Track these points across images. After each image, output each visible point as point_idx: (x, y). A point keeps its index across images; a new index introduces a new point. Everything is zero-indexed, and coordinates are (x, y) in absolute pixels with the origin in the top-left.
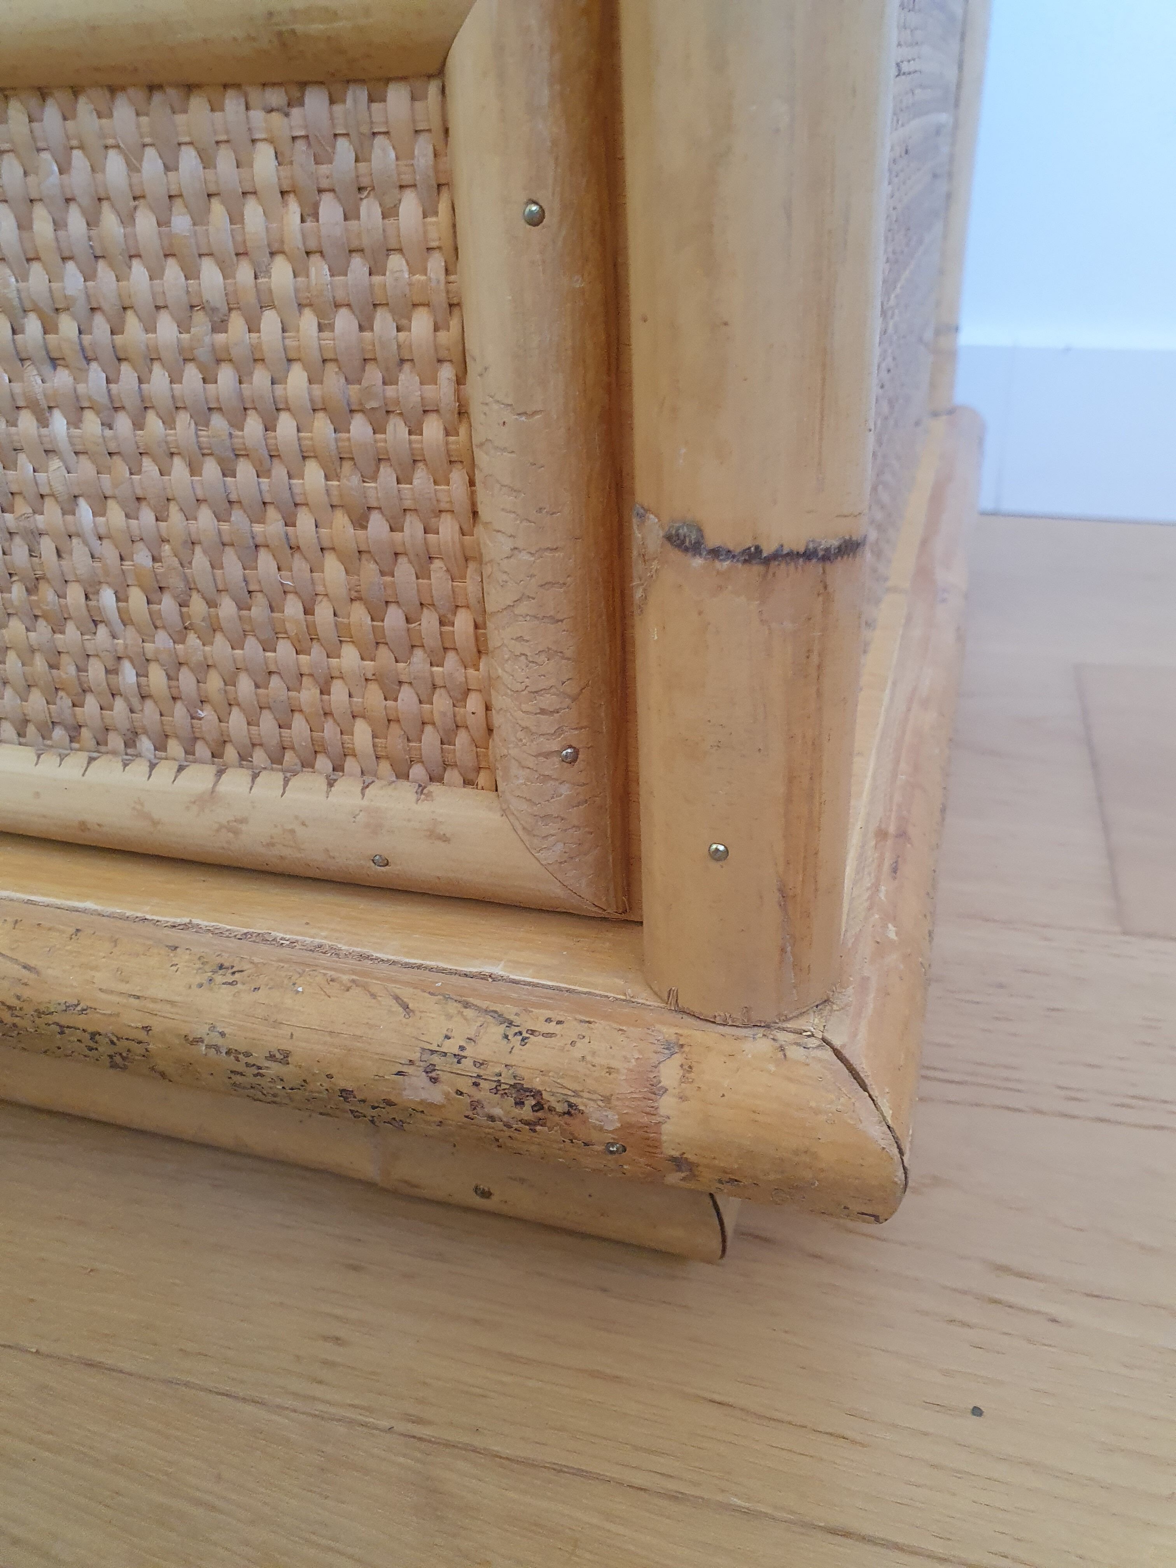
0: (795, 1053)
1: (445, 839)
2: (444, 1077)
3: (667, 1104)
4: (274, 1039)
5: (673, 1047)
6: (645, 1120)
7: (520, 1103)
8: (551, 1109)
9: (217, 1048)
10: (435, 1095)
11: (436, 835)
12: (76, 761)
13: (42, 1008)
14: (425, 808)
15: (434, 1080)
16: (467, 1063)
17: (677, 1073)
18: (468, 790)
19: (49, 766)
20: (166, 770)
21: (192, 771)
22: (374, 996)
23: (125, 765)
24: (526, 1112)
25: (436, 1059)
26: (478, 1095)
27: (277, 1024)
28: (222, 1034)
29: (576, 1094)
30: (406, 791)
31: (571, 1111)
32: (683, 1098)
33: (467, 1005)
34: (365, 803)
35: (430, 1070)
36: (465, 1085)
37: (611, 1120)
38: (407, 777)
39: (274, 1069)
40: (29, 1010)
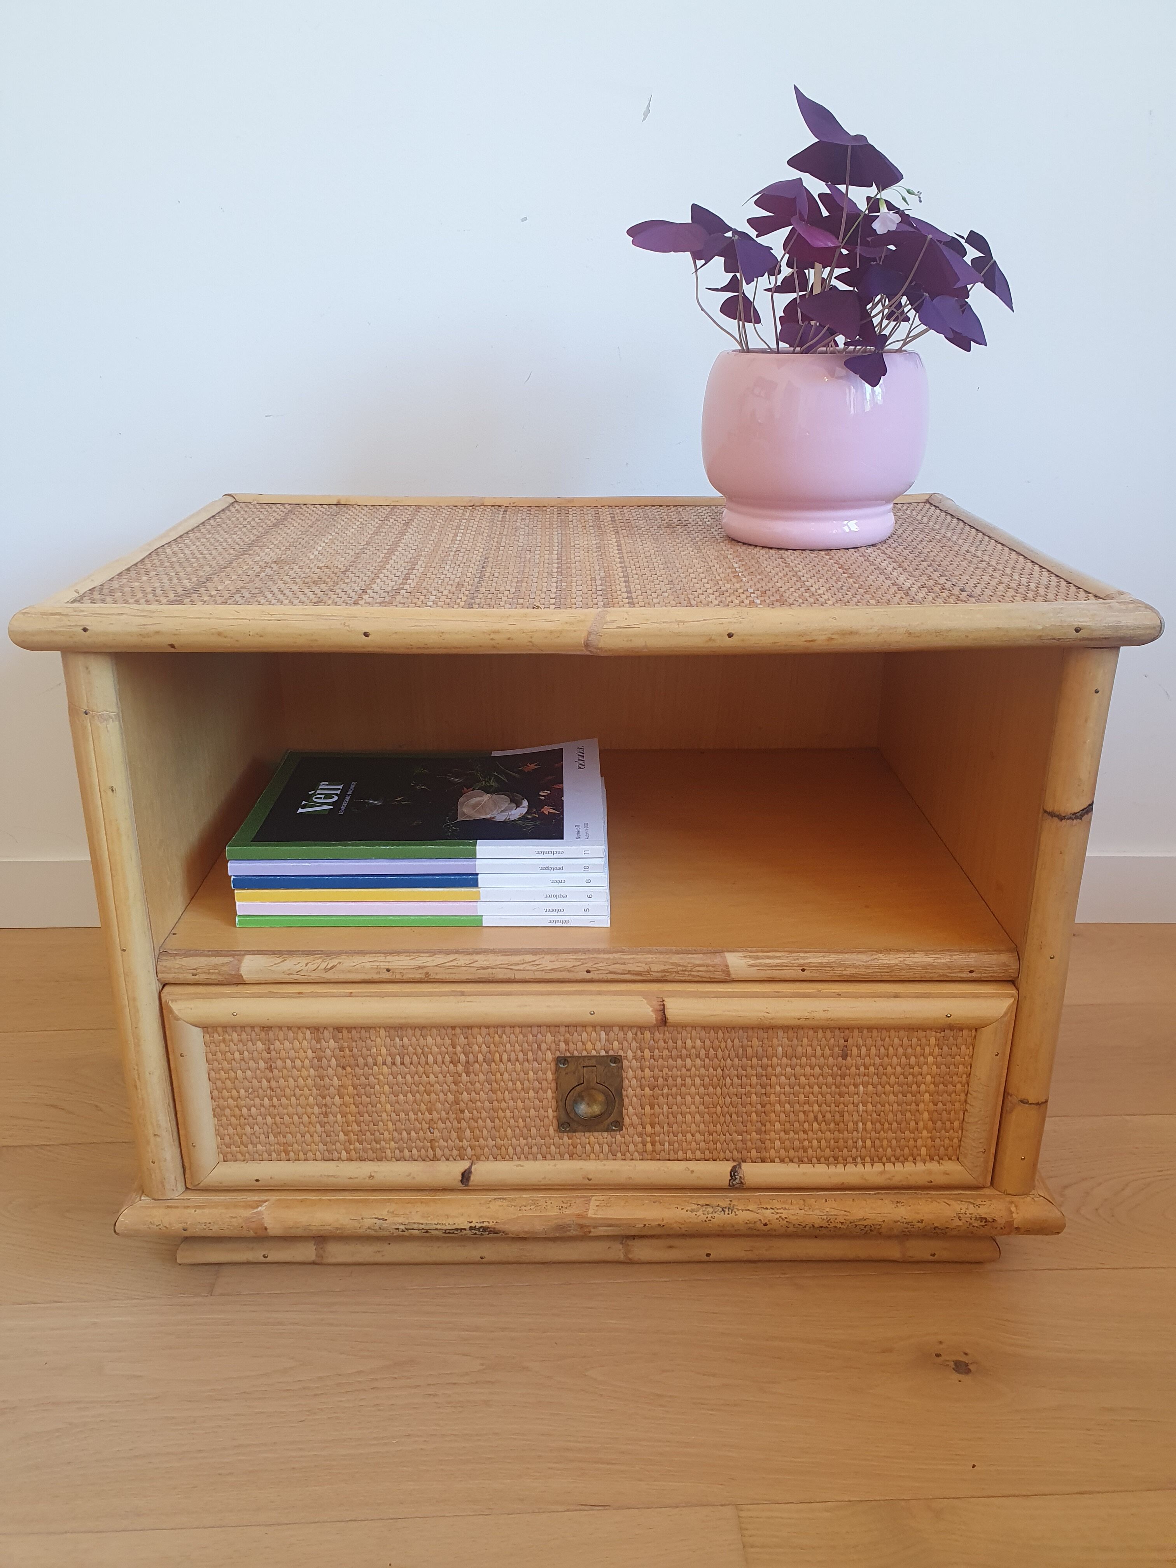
0: (1035, 1199)
1: (948, 1174)
2: (962, 1219)
3: (1014, 1215)
4: (919, 1217)
5: (1012, 1202)
6: (1011, 1220)
7: (981, 1222)
8: (989, 1221)
9: (903, 1222)
10: (960, 1223)
11: (946, 1173)
12: (840, 1167)
13: (852, 1221)
14: (942, 1168)
15: (960, 1220)
16: (968, 1214)
17: (1015, 1208)
18: (950, 1161)
19: (832, 1169)
20: (868, 1166)
21: (875, 1165)
22: (939, 1203)
23: (856, 1166)
24: (983, 1223)
25: (960, 1215)
26: (971, 1221)
27: (918, 1213)
28: (905, 1219)
29: (995, 1217)
30: (935, 1163)
31: (994, 1220)
32: (1018, 1213)
33: (962, 1201)
34: (926, 1168)
35: (959, 1217)
36: (968, 1220)
37: (1003, 1221)
38: (933, 1160)
39: (919, 1224)
40: (848, 1222)
